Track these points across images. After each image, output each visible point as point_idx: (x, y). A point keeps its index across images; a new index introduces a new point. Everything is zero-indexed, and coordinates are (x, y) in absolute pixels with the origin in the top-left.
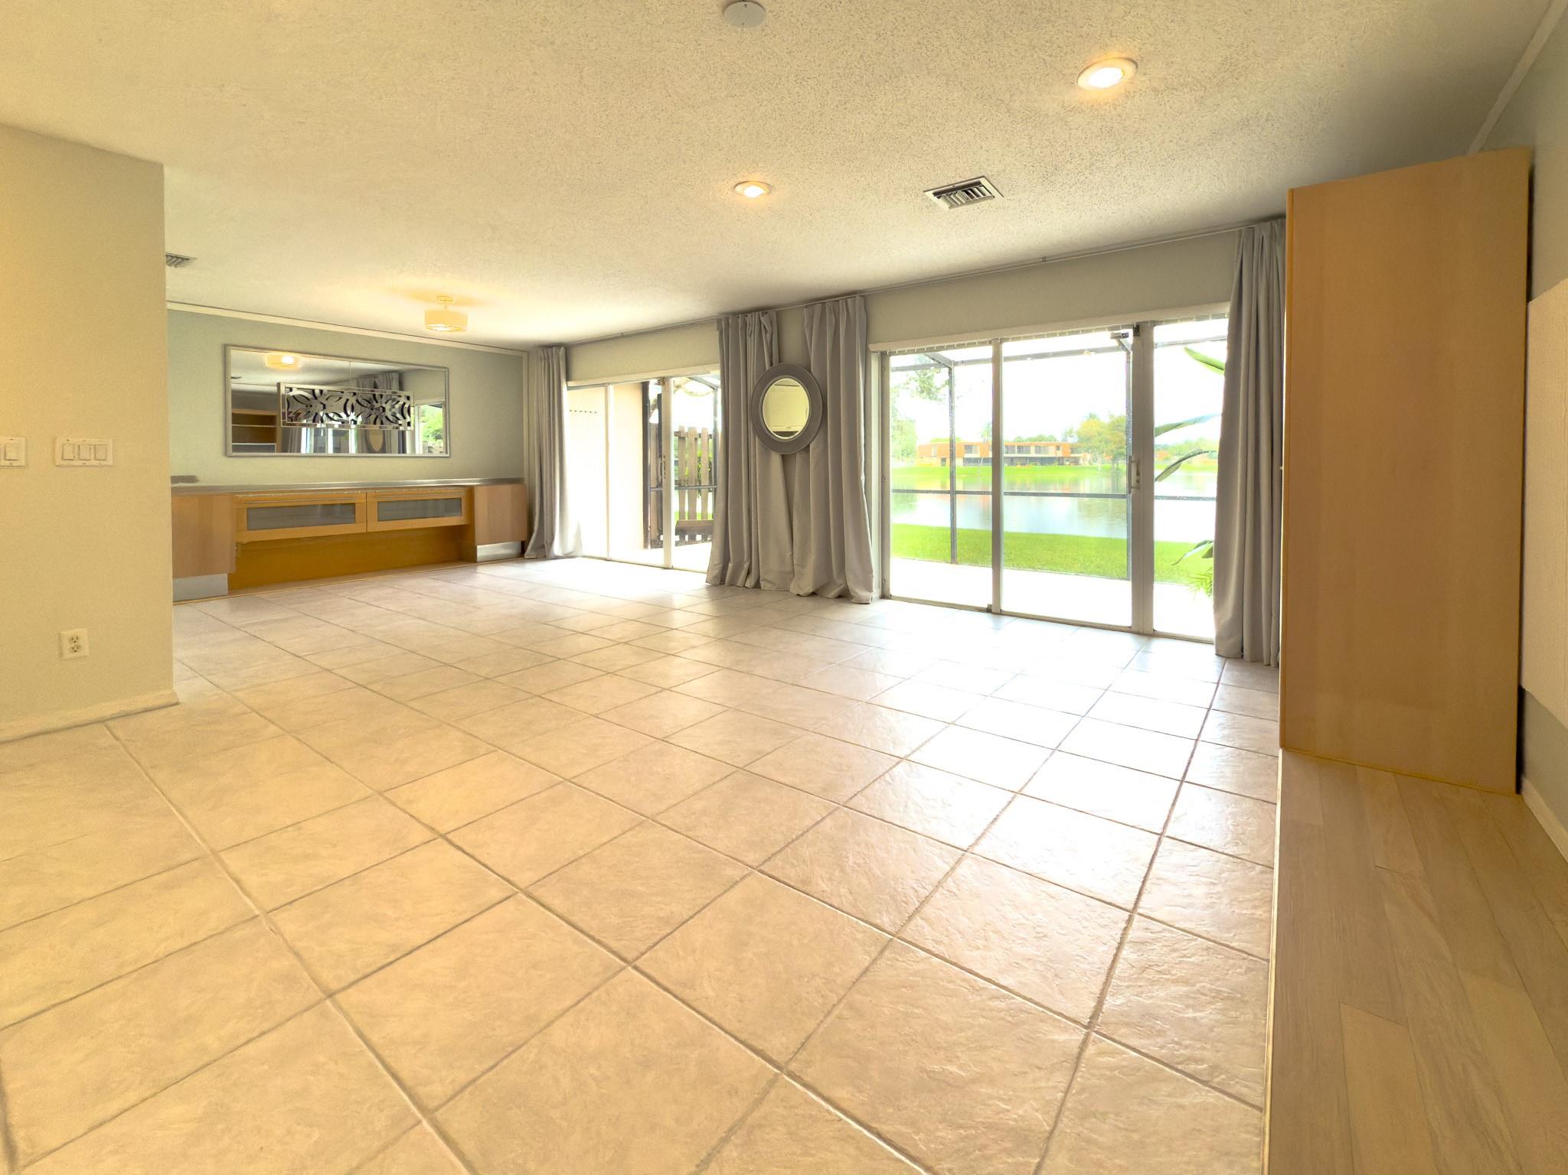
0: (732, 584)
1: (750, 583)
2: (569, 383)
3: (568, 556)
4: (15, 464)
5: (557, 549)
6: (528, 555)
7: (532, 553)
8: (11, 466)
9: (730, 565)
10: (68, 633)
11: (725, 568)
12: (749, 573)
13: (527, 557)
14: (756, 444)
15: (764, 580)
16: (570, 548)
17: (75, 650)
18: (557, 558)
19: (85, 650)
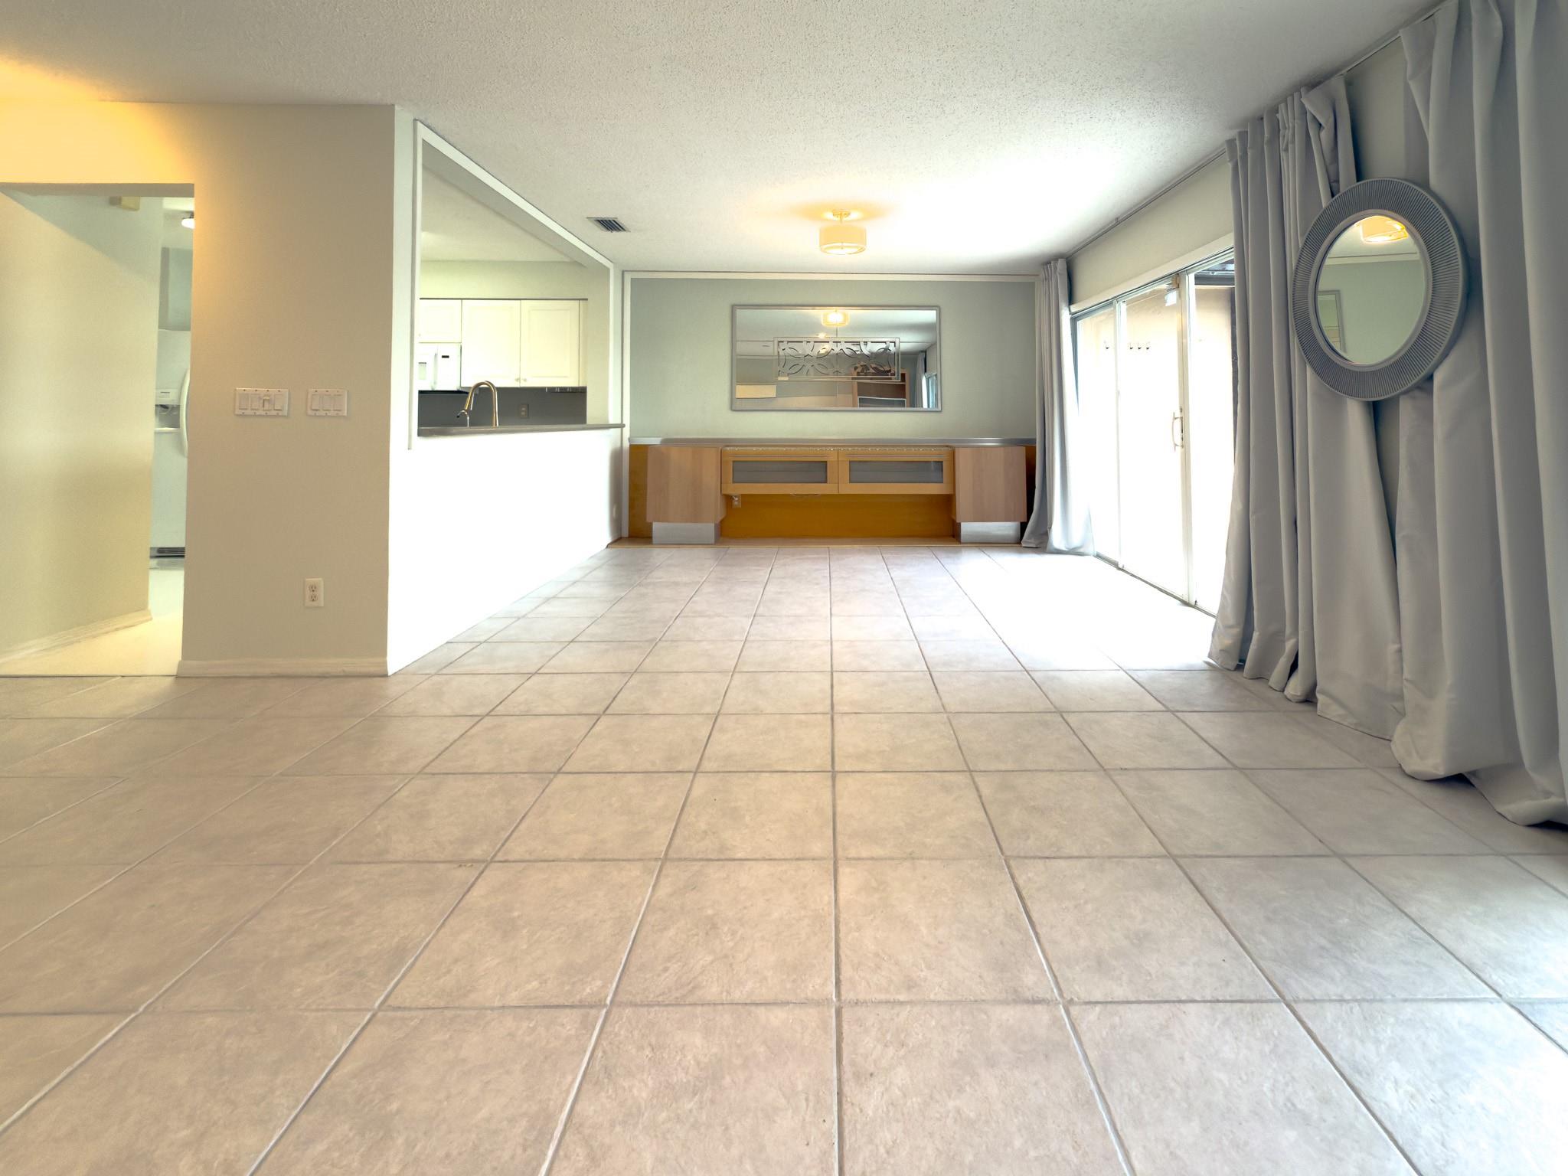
0: (1260, 677)
1: (1296, 687)
2: (1072, 307)
3: (1074, 552)
4: (280, 413)
5: (1057, 538)
6: (1026, 542)
7: (1032, 540)
8: (277, 416)
9: (1256, 635)
10: (311, 580)
11: (1245, 639)
12: (1294, 667)
13: (1023, 545)
14: (1308, 381)
15: (1323, 693)
16: (1075, 542)
17: (313, 599)
18: (1059, 552)
19: (321, 602)
